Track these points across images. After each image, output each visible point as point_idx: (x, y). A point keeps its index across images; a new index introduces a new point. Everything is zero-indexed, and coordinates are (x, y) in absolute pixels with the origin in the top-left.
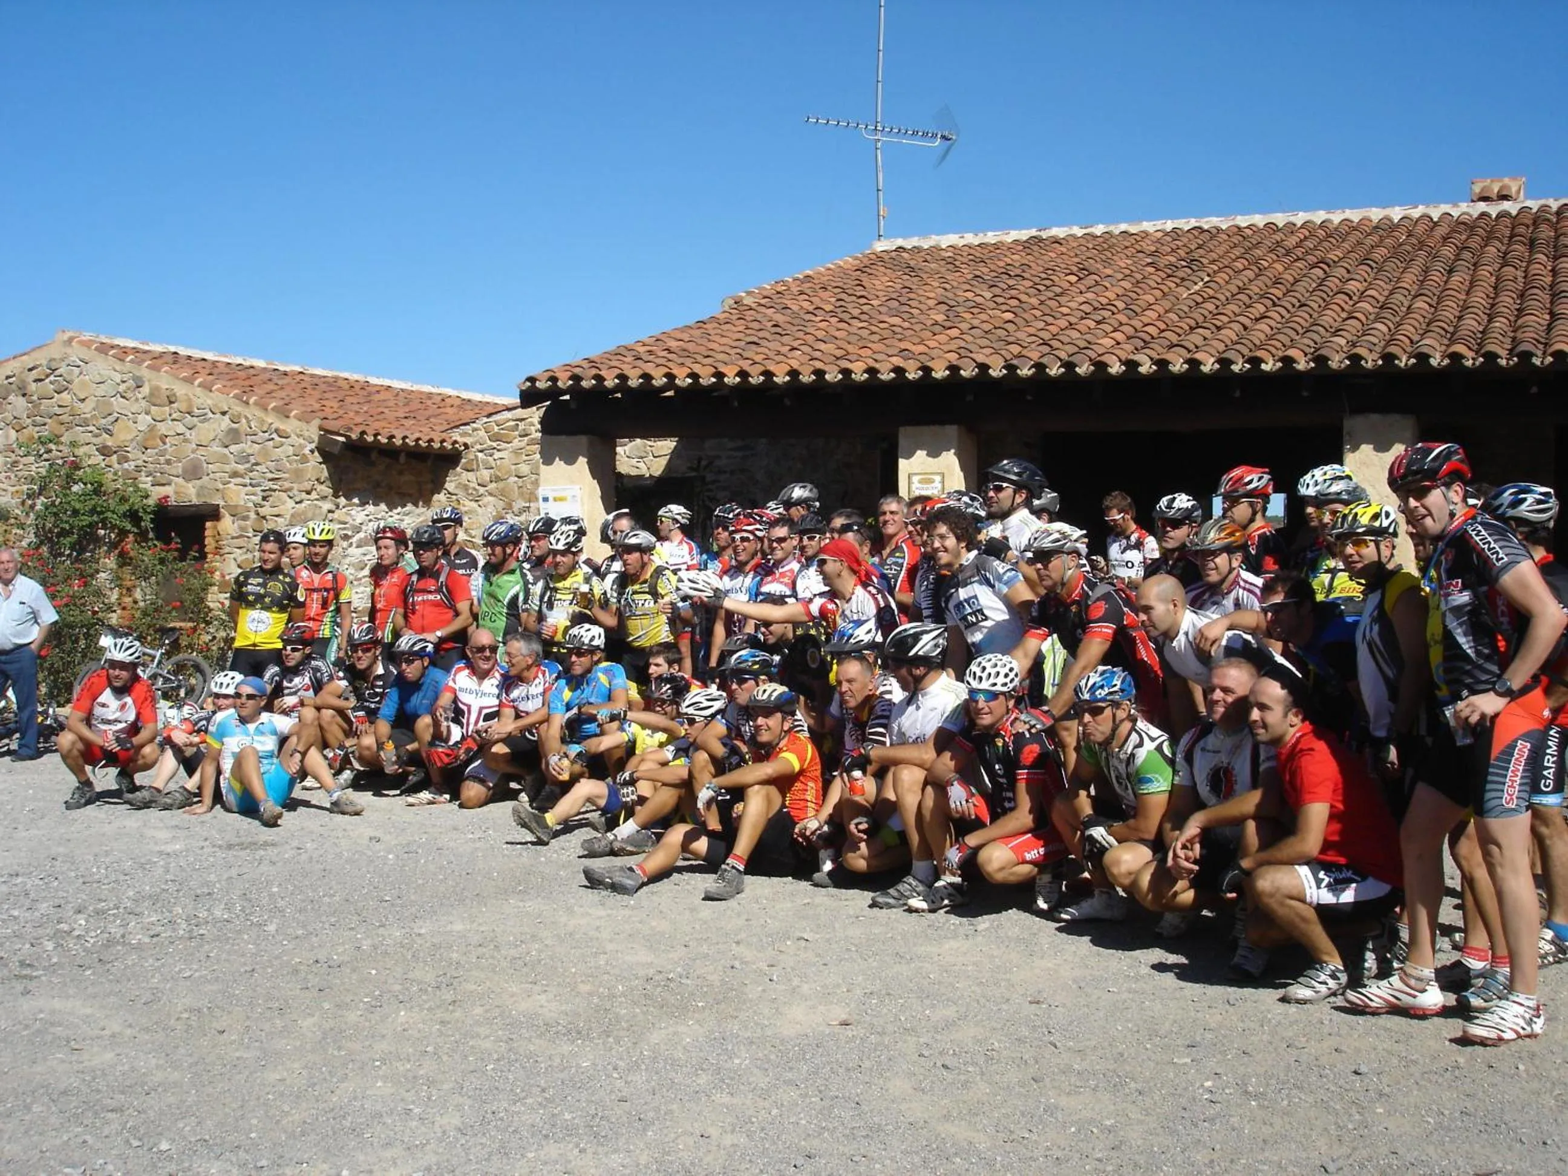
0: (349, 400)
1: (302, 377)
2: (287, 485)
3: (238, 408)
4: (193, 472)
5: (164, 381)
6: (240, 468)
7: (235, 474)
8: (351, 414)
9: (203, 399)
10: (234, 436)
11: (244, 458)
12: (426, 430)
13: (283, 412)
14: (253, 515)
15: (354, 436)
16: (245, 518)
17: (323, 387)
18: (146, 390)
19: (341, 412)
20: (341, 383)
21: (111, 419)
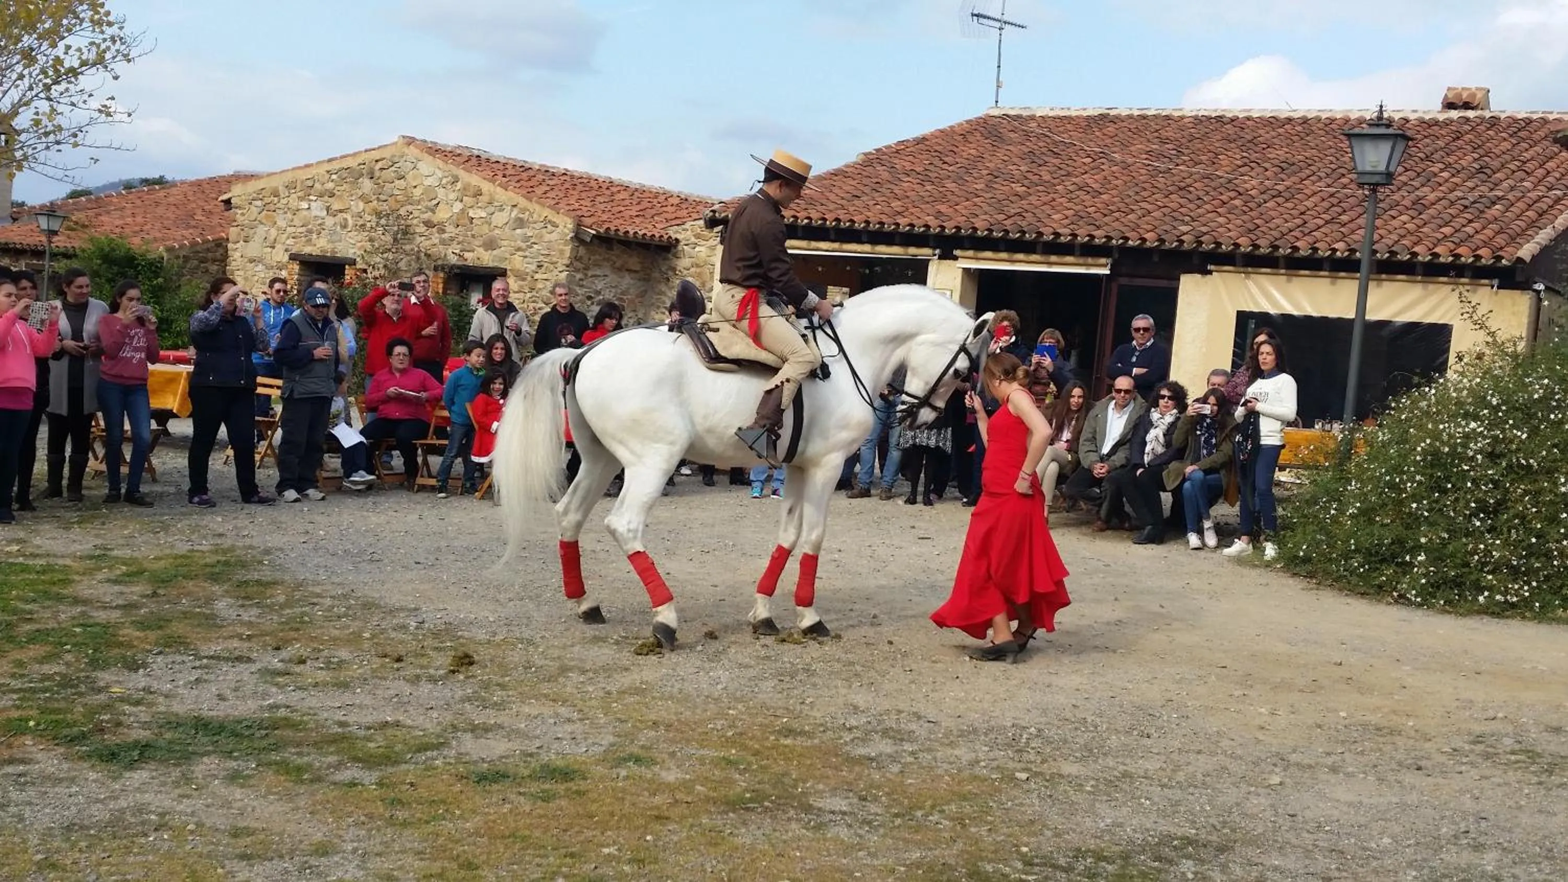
0: (599, 199)
1: (565, 178)
2: (554, 259)
3: (523, 202)
4: (491, 245)
5: (474, 179)
6: (523, 245)
7: (519, 249)
8: (600, 213)
9: (502, 195)
10: (520, 223)
11: (526, 239)
12: (650, 227)
13: (555, 207)
14: (529, 278)
15: (602, 231)
16: (524, 280)
17: (580, 187)
18: (459, 185)
19: (593, 210)
20: (593, 183)
21: (435, 202)
